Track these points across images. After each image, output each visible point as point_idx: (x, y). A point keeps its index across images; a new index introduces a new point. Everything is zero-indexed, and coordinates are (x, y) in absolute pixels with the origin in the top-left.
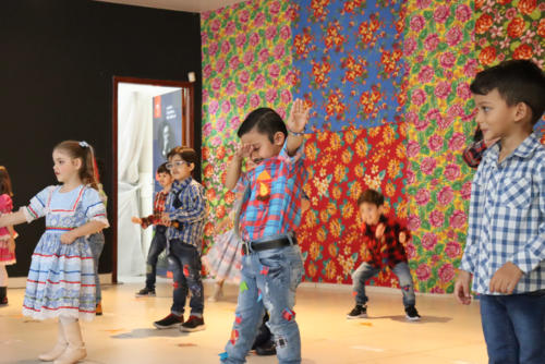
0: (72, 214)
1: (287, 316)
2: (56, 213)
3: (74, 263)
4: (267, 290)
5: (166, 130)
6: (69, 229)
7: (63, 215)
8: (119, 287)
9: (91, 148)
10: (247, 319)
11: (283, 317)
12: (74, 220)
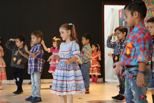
0: (68, 53)
1: (142, 97)
2: (63, 52)
3: (72, 72)
4: (132, 84)
5: (124, 22)
6: (68, 59)
7: (66, 53)
8: (106, 83)
9: (73, 25)
10: (128, 98)
11: (140, 98)
12: (70, 55)
